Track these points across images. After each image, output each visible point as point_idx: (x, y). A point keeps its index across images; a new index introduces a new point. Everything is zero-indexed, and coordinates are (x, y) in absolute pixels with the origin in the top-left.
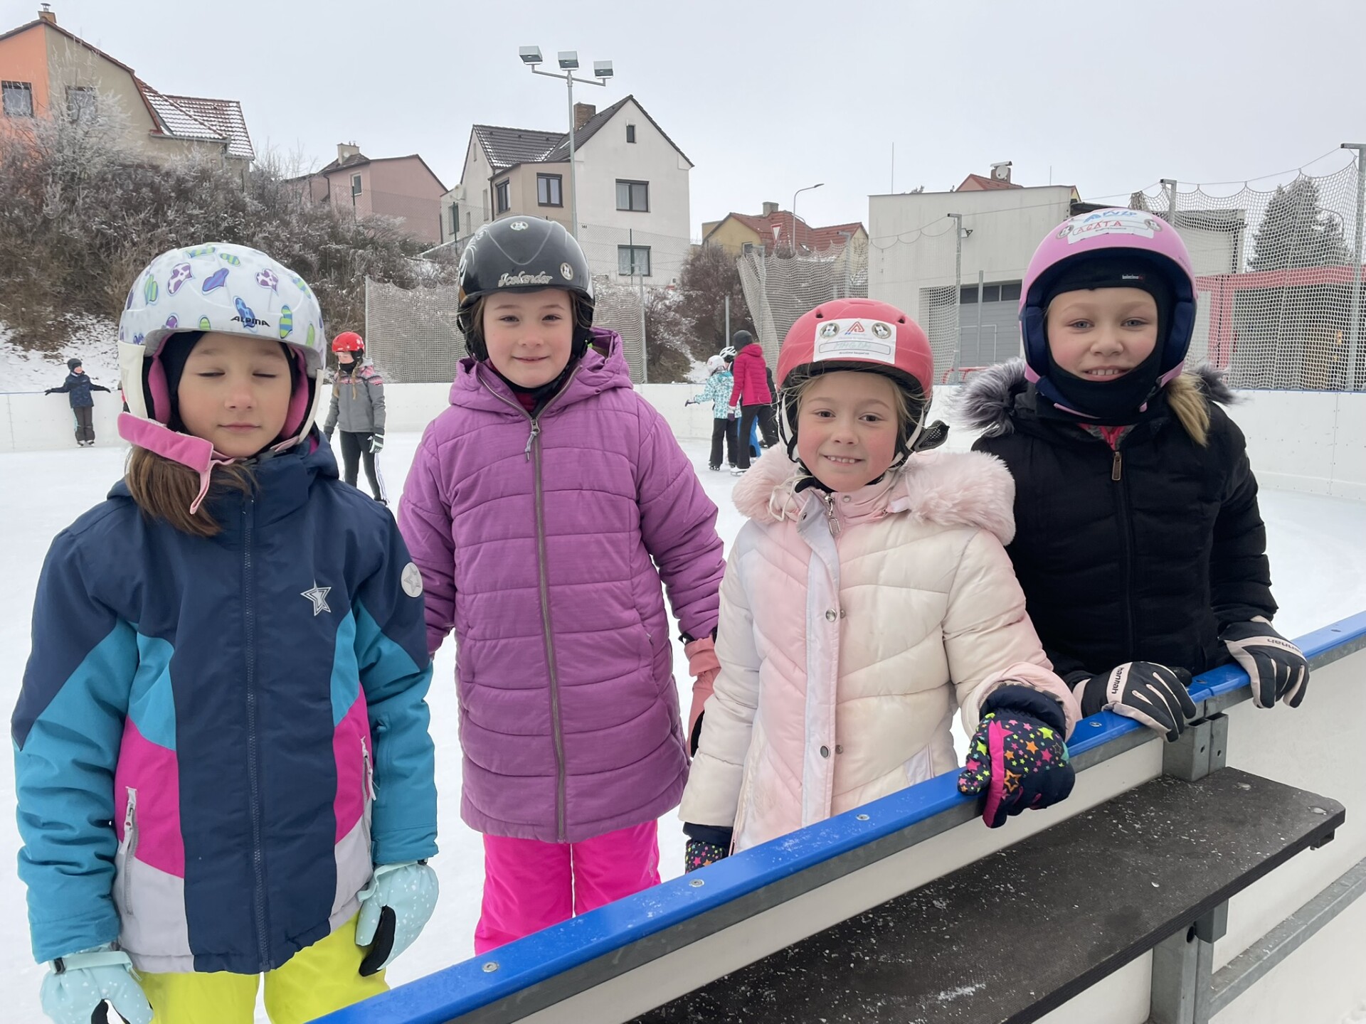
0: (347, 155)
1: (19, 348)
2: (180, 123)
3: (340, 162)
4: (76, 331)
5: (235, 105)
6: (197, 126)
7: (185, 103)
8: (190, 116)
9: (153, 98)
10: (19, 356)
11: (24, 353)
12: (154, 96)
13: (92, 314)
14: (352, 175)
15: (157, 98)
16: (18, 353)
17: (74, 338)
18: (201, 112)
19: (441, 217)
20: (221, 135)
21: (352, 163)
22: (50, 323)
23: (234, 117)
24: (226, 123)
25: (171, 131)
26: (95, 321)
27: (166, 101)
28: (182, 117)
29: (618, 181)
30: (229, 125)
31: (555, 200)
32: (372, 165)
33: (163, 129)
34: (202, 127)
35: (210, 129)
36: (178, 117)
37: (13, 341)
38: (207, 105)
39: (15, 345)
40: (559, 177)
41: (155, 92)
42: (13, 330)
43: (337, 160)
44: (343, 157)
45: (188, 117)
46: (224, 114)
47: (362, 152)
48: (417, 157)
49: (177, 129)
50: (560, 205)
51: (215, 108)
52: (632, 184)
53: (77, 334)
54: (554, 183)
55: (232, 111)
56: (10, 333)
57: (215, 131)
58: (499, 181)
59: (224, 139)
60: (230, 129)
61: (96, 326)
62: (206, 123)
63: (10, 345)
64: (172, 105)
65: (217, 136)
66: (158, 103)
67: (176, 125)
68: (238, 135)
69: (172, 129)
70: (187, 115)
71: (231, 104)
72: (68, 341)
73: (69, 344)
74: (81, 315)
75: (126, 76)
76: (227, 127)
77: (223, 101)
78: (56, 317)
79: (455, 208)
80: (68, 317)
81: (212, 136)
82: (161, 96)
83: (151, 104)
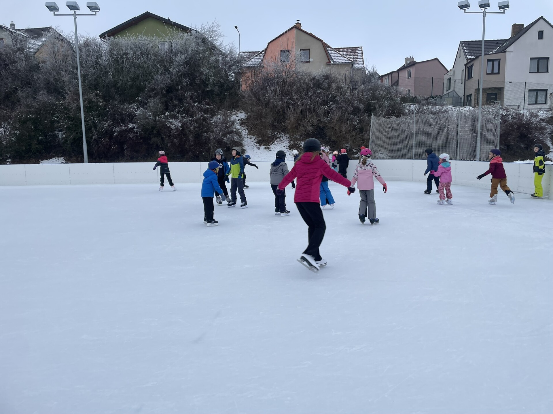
0: (408, 62)
1: (258, 145)
2: (338, 58)
3: (406, 65)
4: (277, 139)
5: (360, 48)
6: (343, 59)
7: (342, 50)
8: (341, 55)
9: (330, 50)
10: (257, 148)
11: (259, 147)
12: (330, 49)
13: (283, 132)
14: (408, 70)
15: (331, 50)
16: (257, 147)
17: (276, 141)
18: (348, 53)
19: (443, 84)
20: (351, 61)
21: (411, 64)
22: (269, 136)
23: (359, 53)
24: (356, 56)
25: (333, 62)
26: (283, 135)
27: (334, 50)
28: (338, 56)
29: (531, 59)
30: (357, 56)
31: (496, 71)
32: (416, 65)
33: (331, 61)
34: (345, 58)
35: (347, 59)
36: (337, 56)
37: (257, 143)
38: (350, 50)
39: (257, 144)
40: (499, 60)
41: (331, 48)
42: (257, 139)
43: (405, 65)
44: (407, 63)
45: (341, 56)
46: (356, 52)
47: (415, 60)
48: (437, 59)
49: (336, 61)
50: (499, 73)
51: (353, 51)
52: (539, 59)
53: (277, 140)
54: (496, 63)
55: (359, 51)
56: (256, 140)
57: (349, 59)
59: (352, 62)
60: (357, 58)
61: (283, 137)
62: (347, 57)
63: (255, 144)
64: (336, 52)
65: (349, 61)
66: (331, 51)
67: (336, 59)
68: (360, 60)
69: (334, 61)
70: (340, 55)
71: (359, 48)
72: (273, 142)
73: (274, 144)
74: (280, 133)
75: (320, 43)
76: (356, 57)
77: (356, 47)
78: (272, 134)
79: (450, 80)
80: (276, 134)
81: (348, 61)
82: (332, 49)
83: (329, 52)
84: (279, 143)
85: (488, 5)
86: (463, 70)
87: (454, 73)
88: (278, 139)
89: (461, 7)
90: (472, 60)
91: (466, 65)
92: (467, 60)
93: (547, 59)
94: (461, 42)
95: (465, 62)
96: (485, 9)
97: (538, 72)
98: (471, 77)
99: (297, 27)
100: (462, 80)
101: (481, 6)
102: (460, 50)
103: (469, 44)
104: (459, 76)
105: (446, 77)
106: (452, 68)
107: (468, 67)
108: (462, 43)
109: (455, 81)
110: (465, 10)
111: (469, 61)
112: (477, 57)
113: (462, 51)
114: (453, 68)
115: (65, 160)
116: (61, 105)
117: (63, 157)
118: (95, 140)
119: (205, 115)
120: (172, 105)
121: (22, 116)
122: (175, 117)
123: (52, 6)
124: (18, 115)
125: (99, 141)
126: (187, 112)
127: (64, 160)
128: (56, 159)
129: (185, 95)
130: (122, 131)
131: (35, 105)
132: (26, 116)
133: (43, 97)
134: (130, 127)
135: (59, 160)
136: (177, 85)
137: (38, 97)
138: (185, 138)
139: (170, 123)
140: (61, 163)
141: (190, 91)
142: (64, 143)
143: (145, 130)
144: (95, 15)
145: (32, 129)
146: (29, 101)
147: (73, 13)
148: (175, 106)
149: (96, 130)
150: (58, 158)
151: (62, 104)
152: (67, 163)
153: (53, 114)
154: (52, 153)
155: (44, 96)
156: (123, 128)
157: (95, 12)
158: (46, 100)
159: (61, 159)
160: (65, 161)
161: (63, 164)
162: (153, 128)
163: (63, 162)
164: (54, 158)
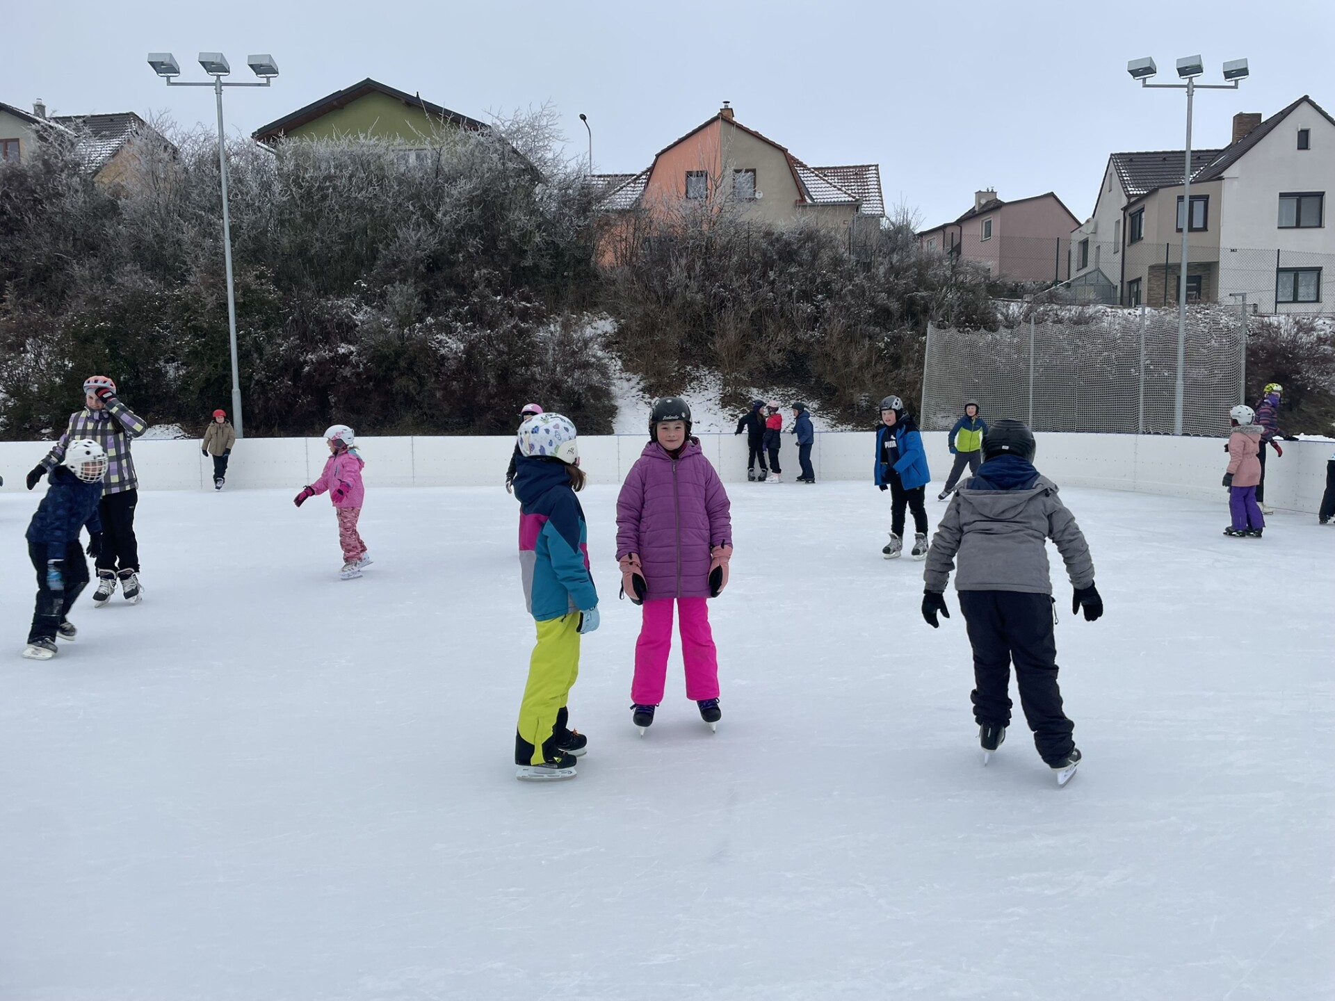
0: (983, 202)
1: (647, 396)
2: (822, 192)
3: (977, 209)
4: (691, 382)
5: (874, 168)
6: (835, 192)
7: (831, 173)
8: (831, 184)
9: (802, 172)
10: (646, 403)
11: (649, 400)
12: (803, 170)
13: (706, 366)
14: (983, 221)
15: (805, 171)
16: (645, 400)
17: (689, 387)
18: (844, 179)
19: (1070, 253)
20: (854, 197)
21: (989, 207)
22: (673, 374)
23: (871, 179)
24: (864, 185)
25: (812, 199)
26: (707, 372)
27: (813, 173)
28: (823, 186)
29: (1282, 195)
30: (866, 187)
31: (1198, 223)
32: (1004, 209)
33: (807, 198)
34: (840, 192)
35: (845, 193)
36: (820, 186)
37: (644, 390)
38: (850, 171)
39: (644, 393)
40: (1205, 198)
41: (805, 166)
42: (645, 381)
43: (974, 207)
44: (980, 203)
45: (829, 185)
46: (863, 178)
47: (999, 197)
48: (1052, 195)
49: (818, 197)
50: (1205, 229)
51: (856, 174)
52: (1300, 196)
53: (692, 384)
54: (1199, 206)
55: (871, 174)
56: (642, 384)
57: (849, 195)
58: (1133, 210)
59: (857, 200)
60: (866, 191)
61: (707, 377)
62: (843, 189)
63: (641, 393)
64: (817, 176)
65: (850, 199)
66: (805, 175)
67: (817, 194)
68: (874, 196)
69: (814, 197)
70: (828, 183)
71: (870, 168)
72: (684, 390)
73: (684, 392)
74: (698, 367)
75: (781, 155)
76: (865, 189)
77: (863, 166)
78: (679, 369)
79: (1085, 244)
80: (688, 369)
81: (847, 199)
82: (809, 169)
83: (800, 177)
84: (697, 391)
85: (1198, 69)
86: (1118, 222)
87: (1096, 227)
88: (695, 383)
89: (1135, 73)
90: (1141, 198)
91: (1125, 209)
92: (1129, 196)
93: (1321, 195)
94: (1112, 155)
95: (1124, 202)
96: (1191, 78)
97: (1298, 226)
98: (1140, 238)
99: (725, 117)
100: (1116, 243)
101: (1183, 72)
102: (1111, 174)
103: (1131, 160)
104: (1110, 234)
105: (1077, 237)
106: (1091, 217)
107: (1130, 215)
108: (1116, 158)
109: (1099, 247)
110: (1145, 79)
111: (1133, 200)
112: (1153, 192)
113: (1115, 177)
114: (1093, 216)
115: (185, 431)
116: (177, 300)
117: (178, 424)
118: (258, 382)
119: (522, 325)
120: (441, 299)
121: (83, 324)
122: (449, 331)
123: (162, 64)
124: (73, 321)
125: (269, 384)
126: (477, 317)
127: (181, 430)
128: (162, 429)
129: (473, 276)
130: (321, 363)
131: (112, 297)
132: (91, 326)
133: (132, 279)
134: (341, 351)
135: (170, 430)
136: (453, 251)
137: (120, 280)
138: (475, 380)
139: (437, 342)
140: (175, 438)
141: (485, 267)
142: (183, 389)
143: (379, 358)
144: (268, 84)
145: (105, 356)
146: (97, 289)
147: (213, 79)
148: (448, 303)
149: (261, 359)
150: (166, 426)
151: (179, 298)
152: (189, 438)
153: (157, 321)
154: (151, 414)
155: (135, 277)
156: (327, 354)
157: (268, 78)
158: (140, 285)
159: (174, 429)
160: (183, 433)
161: (179, 441)
162: (398, 355)
163: (180, 435)
164: (157, 426)
